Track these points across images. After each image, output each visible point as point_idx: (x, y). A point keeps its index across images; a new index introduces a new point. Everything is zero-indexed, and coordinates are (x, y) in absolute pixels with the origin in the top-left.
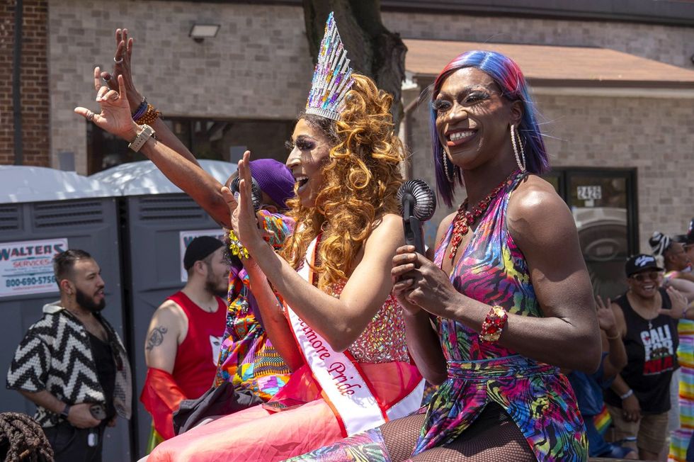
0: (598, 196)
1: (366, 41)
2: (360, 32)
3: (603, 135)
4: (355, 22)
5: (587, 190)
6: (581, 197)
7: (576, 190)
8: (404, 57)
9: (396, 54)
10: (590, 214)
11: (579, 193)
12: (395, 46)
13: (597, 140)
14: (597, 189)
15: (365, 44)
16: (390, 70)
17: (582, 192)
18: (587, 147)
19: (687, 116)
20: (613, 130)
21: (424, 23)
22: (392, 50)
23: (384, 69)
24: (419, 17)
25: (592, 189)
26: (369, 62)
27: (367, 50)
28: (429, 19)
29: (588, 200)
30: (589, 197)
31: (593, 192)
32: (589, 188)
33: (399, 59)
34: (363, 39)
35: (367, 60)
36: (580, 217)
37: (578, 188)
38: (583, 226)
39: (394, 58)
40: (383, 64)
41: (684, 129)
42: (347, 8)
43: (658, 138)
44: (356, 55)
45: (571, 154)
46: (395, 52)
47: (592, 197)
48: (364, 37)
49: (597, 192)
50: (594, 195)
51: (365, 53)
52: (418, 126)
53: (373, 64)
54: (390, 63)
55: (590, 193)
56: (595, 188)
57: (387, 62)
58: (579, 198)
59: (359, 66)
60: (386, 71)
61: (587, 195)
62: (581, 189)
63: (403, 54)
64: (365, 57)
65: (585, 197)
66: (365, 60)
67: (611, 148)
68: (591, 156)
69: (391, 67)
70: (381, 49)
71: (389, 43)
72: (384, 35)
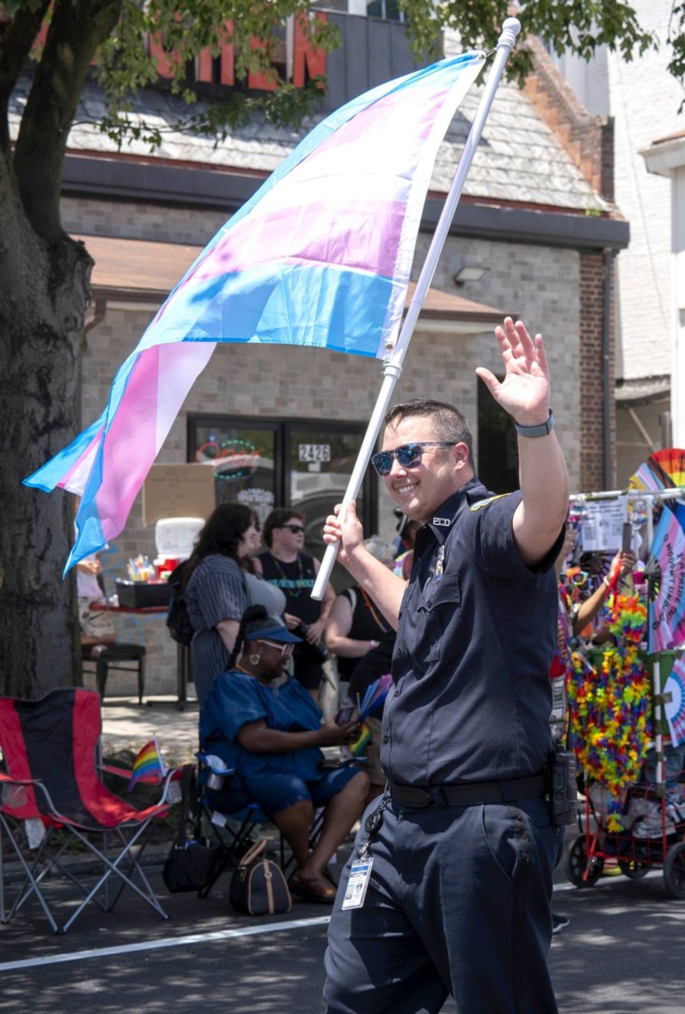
0: (325, 458)
1: (42, 251)
2: (34, 238)
3: (335, 376)
4: (29, 226)
5: (311, 450)
6: (303, 458)
7: (297, 449)
8: (90, 274)
9: (80, 268)
10: (313, 482)
11: (301, 452)
12: (79, 259)
13: (327, 383)
14: (325, 448)
15: (41, 254)
16: (70, 289)
17: (306, 452)
18: (313, 393)
19: (445, 356)
20: (348, 371)
21: (100, 214)
22: (75, 263)
23: (64, 286)
24: (93, 205)
25: (318, 448)
26: (45, 278)
27: (43, 261)
28: (106, 208)
29: (313, 462)
30: (315, 459)
31: (319, 453)
32: (315, 447)
33: (84, 275)
34: (38, 247)
35: (43, 274)
36: (301, 486)
37: (301, 446)
38: (305, 496)
39: (77, 274)
40: (63, 280)
41: (441, 374)
42: (19, 206)
43: (407, 384)
44: (29, 267)
45: (292, 400)
46: (79, 266)
47: (318, 458)
48: (40, 244)
49: (325, 453)
50: (321, 456)
51: (40, 265)
52: (90, 354)
53: (51, 281)
54: (72, 279)
55: (315, 453)
56: (322, 447)
57: (67, 278)
58: (301, 459)
59: (32, 282)
60: (66, 290)
61: (311, 456)
62: (303, 448)
63: (88, 269)
64: (40, 271)
65: (309, 459)
66: (41, 274)
67: (346, 395)
68: (318, 404)
69: (73, 285)
70: (61, 260)
71: (71, 254)
72: (65, 243)
